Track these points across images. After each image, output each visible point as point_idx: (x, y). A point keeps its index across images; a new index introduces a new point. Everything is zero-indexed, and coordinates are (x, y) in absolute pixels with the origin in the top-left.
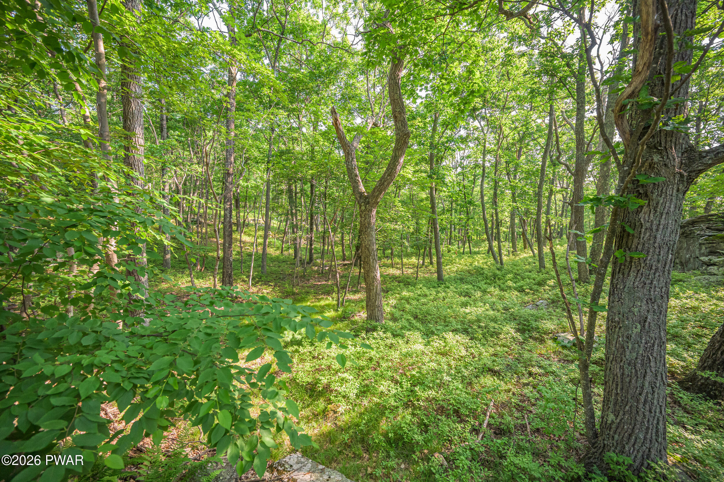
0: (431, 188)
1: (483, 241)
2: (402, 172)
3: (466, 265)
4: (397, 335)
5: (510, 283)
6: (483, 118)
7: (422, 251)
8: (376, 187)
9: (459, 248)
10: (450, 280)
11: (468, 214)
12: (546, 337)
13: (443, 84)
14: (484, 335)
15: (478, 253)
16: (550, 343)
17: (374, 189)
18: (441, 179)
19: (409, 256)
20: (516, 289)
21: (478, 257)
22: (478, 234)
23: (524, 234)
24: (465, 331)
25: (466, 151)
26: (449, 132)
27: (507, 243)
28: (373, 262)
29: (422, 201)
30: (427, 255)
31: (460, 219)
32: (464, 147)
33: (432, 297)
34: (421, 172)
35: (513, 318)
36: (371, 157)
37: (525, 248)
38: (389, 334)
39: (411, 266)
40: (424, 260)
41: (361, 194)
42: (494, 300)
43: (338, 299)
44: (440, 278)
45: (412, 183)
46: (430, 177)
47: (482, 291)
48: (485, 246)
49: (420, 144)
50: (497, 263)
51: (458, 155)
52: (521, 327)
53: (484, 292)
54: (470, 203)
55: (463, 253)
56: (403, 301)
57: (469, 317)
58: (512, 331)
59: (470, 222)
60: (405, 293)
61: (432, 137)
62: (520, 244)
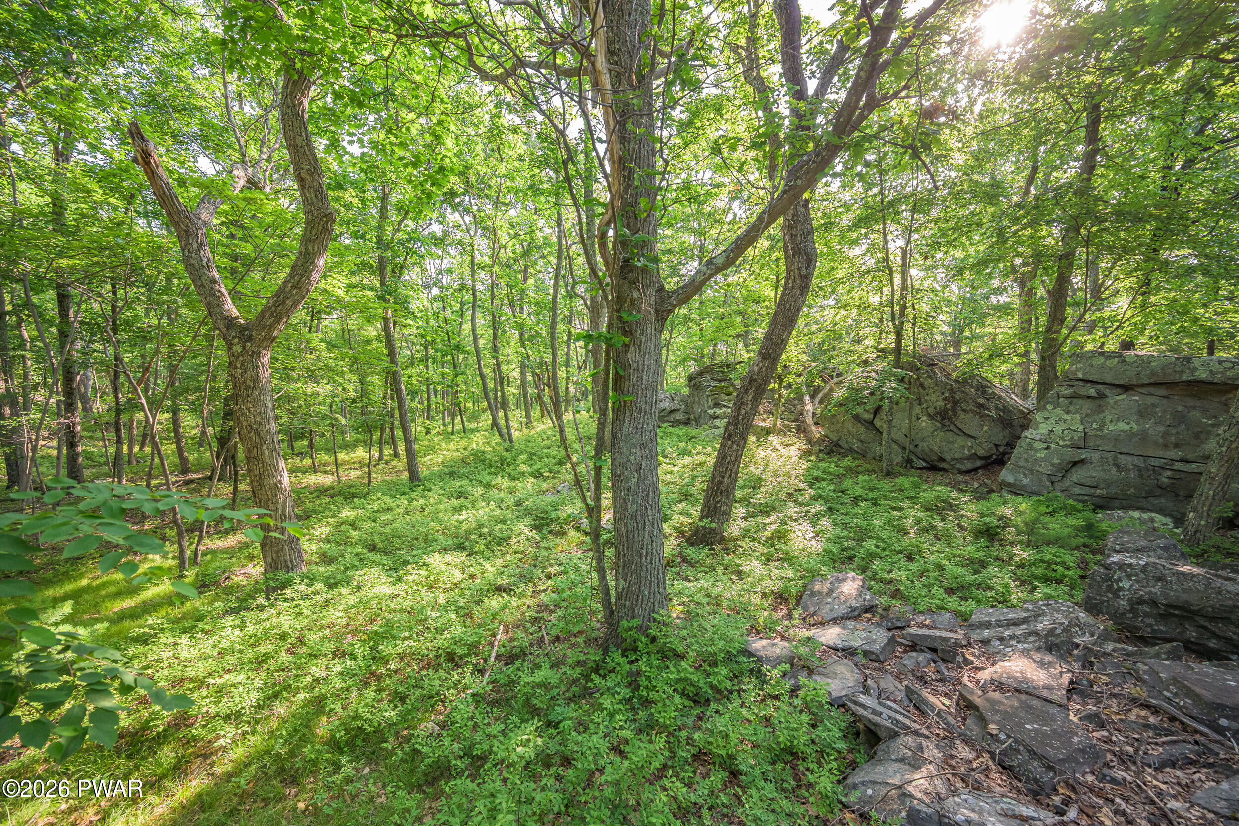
0: (385, 320)
1: (484, 411)
2: (322, 285)
3: (457, 450)
4: (336, 585)
5: (523, 468)
6: (468, 211)
7: (376, 435)
8: (266, 309)
9: (444, 425)
10: (431, 477)
11: (455, 367)
12: (567, 527)
13: (391, 144)
14: (488, 546)
15: (477, 430)
16: (572, 533)
17: (263, 312)
18: (403, 304)
19: (349, 447)
20: (531, 474)
21: (476, 437)
22: (476, 402)
23: (539, 397)
24: (461, 547)
25: (445, 261)
26: (411, 224)
27: (518, 411)
28: (271, 457)
29: (368, 342)
30: (388, 443)
31: (443, 375)
32: (440, 253)
33: (401, 511)
34: (364, 288)
35: (528, 512)
36: (248, 249)
37: (543, 416)
38: (319, 586)
39: (357, 466)
40: (381, 451)
41: (230, 322)
42: (502, 495)
43: (182, 551)
44: (414, 476)
45: (347, 307)
46: (381, 298)
47: (485, 486)
48: (486, 420)
49: (356, 235)
50: (504, 441)
51: (431, 266)
52: (537, 523)
53: (488, 486)
54: (458, 348)
55: (453, 433)
56: (344, 527)
57: (465, 527)
58: (526, 530)
59: (460, 379)
60: (347, 513)
61: (380, 228)
62: (536, 413)
